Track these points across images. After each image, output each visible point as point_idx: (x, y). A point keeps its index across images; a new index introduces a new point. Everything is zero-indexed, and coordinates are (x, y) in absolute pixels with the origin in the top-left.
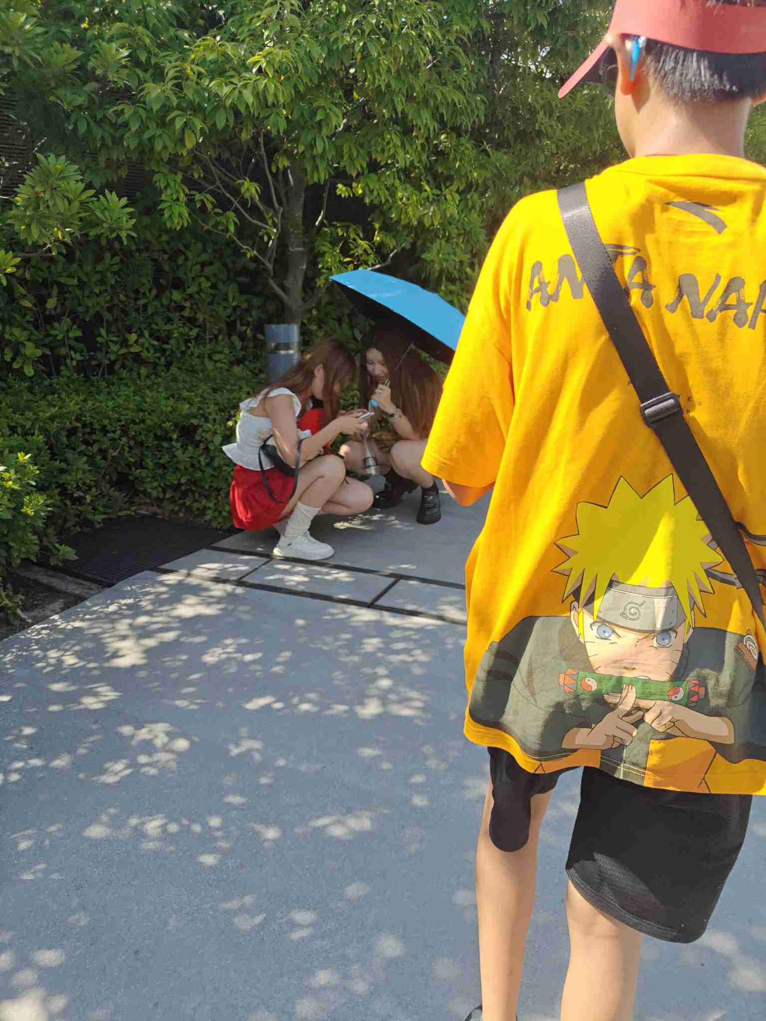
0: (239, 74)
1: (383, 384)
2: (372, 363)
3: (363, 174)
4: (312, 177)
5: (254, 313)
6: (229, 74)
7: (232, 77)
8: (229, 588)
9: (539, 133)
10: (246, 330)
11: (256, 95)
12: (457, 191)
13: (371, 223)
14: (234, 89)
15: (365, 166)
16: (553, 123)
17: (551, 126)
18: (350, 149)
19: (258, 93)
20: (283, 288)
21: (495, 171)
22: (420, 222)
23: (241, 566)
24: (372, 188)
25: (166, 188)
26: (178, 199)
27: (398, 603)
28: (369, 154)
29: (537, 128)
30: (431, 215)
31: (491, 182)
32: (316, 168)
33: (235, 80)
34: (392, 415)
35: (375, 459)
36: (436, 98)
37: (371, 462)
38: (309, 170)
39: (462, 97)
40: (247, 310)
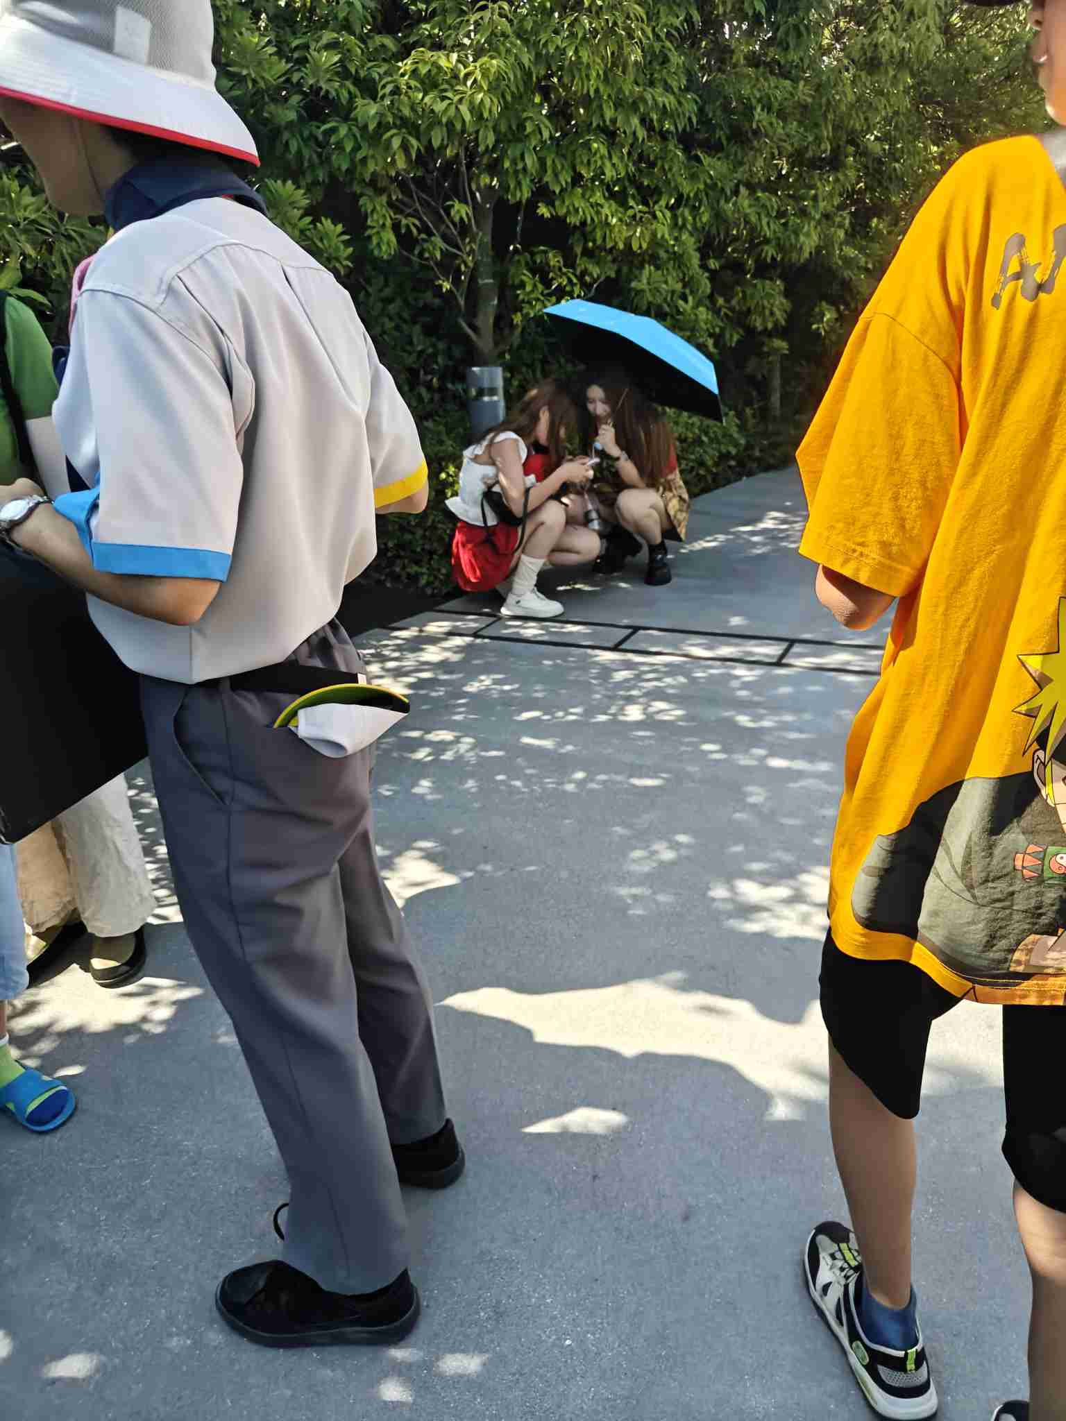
0: (452, 87)
1: (606, 423)
2: (593, 401)
3: (566, 189)
4: (514, 195)
5: (440, 360)
6: (442, 87)
7: (445, 90)
8: (468, 639)
9: (756, 133)
10: (431, 380)
11: (472, 110)
12: (667, 207)
13: (571, 248)
14: (449, 104)
15: (569, 180)
16: (774, 120)
17: (771, 124)
18: (553, 161)
19: (473, 108)
20: (475, 329)
21: (709, 181)
22: (628, 245)
23: (472, 623)
24: (577, 205)
25: (372, 211)
26: (384, 225)
27: (643, 646)
28: (574, 168)
29: (754, 126)
30: (639, 238)
31: (703, 194)
32: (519, 184)
33: (449, 94)
34: (618, 459)
35: (598, 511)
36: (645, 102)
37: (594, 515)
38: (512, 186)
39: (672, 98)
40: (435, 355)
